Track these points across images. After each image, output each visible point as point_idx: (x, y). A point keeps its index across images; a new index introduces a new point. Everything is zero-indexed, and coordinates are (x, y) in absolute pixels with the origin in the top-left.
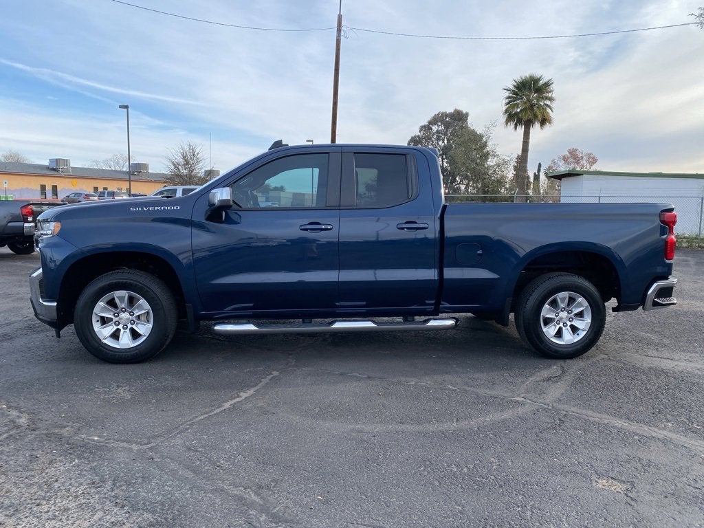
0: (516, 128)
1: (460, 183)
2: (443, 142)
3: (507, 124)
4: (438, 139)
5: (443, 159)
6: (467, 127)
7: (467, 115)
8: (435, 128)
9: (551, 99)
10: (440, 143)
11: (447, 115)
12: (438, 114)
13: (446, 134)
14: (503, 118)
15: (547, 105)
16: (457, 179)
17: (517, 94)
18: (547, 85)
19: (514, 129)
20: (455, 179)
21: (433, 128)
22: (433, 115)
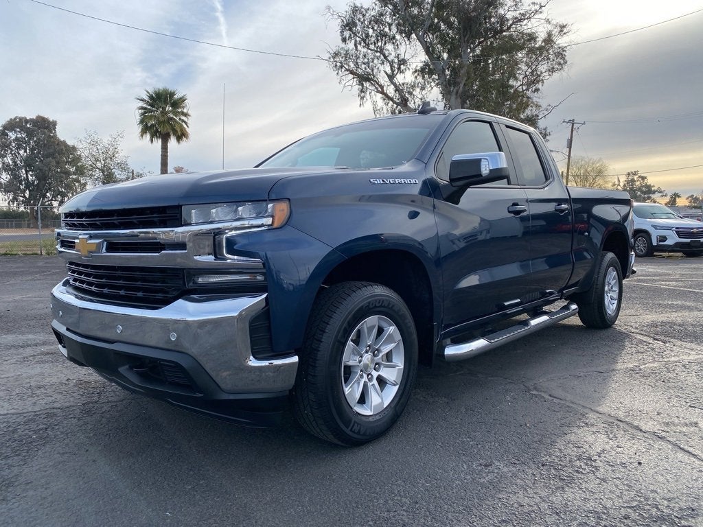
0: (152, 141)
1: (52, 200)
2: (25, 151)
3: (142, 136)
4: (19, 147)
5: (27, 172)
6: (55, 136)
7: (54, 124)
8: (12, 135)
9: (186, 115)
10: (22, 152)
11: (27, 121)
12: (15, 119)
13: (28, 143)
14: (139, 129)
15: (183, 121)
16: (48, 194)
17: (152, 105)
18: (182, 100)
19: (150, 142)
20: (45, 195)
21: (10, 134)
22: (9, 119)
